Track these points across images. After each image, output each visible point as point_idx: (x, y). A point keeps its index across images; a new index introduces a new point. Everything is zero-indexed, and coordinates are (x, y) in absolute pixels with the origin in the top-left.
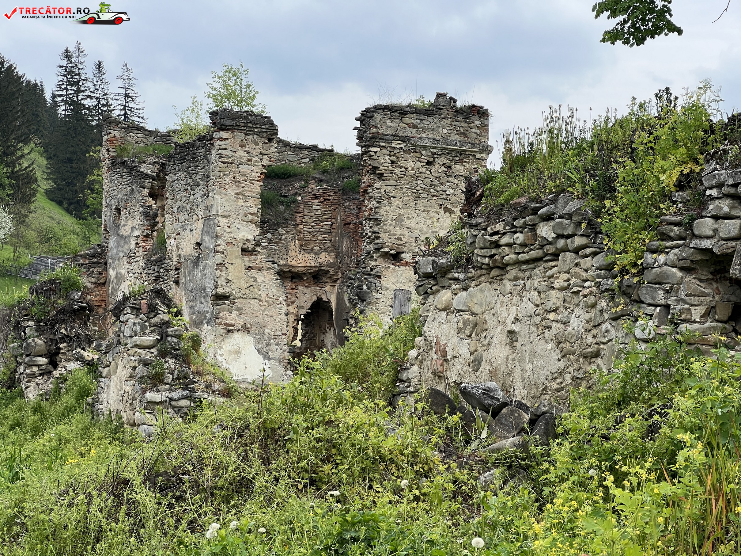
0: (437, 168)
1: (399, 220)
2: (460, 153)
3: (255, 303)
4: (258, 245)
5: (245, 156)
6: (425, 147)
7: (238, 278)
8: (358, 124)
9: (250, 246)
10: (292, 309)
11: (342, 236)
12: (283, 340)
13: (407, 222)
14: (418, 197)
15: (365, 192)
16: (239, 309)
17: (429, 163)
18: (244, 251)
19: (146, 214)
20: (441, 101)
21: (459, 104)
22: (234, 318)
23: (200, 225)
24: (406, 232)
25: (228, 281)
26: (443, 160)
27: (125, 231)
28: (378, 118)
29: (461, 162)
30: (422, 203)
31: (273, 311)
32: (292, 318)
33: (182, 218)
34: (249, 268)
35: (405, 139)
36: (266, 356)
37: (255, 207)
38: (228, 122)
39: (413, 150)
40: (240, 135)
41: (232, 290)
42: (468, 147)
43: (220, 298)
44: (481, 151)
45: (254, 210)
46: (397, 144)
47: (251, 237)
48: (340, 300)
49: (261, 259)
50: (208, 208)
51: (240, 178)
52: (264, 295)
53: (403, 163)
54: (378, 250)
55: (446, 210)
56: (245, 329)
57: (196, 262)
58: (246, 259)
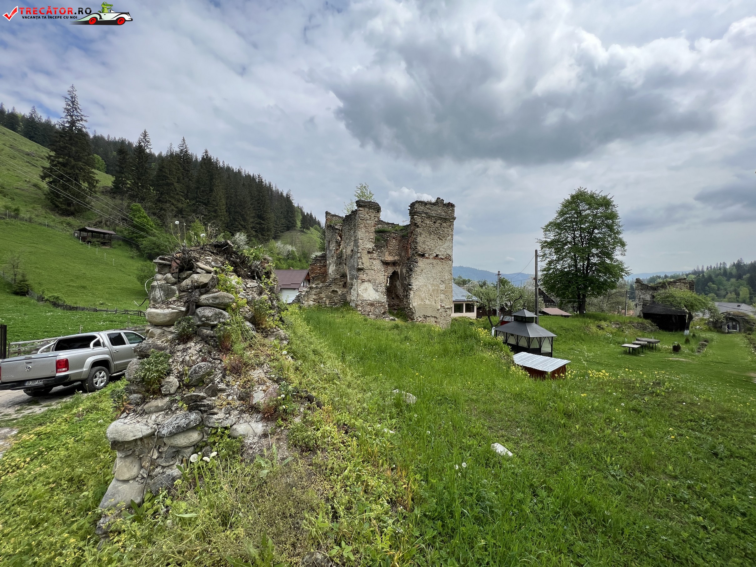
0: (437, 225)
1: (424, 242)
2: (445, 219)
3: (373, 272)
4: (373, 250)
5: (369, 217)
6: (433, 216)
7: (366, 262)
8: (409, 208)
9: (371, 250)
10: (386, 274)
11: (402, 251)
12: (383, 285)
13: (427, 243)
14: (430, 234)
15: (412, 232)
16: (367, 274)
17: (434, 222)
18: (369, 252)
19: (337, 242)
20: (439, 200)
21: (445, 202)
22: (364, 277)
23: (352, 243)
24: (426, 247)
25: (363, 263)
26: (439, 221)
27: (331, 248)
28: (417, 205)
29: (445, 222)
30: (432, 236)
31: (379, 274)
32: (386, 277)
33: (347, 242)
34: (371, 259)
35: (426, 213)
36: (377, 291)
37: (373, 236)
38: (362, 204)
39: (429, 217)
40: (367, 210)
41: (365, 266)
42: (448, 217)
43: (360, 270)
44: (452, 219)
45: (372, 237)
46: (423, 215)
47: (371, 247)
48: (401, 271)
49: (375, 255)
50: (355, 237)
51: (367, 225)
52: (376, 268)
53: (426, 222)
54: (417, 253)
55: (440, 239)
56: (369, 281)
57: (351, 257)
58: (369, 255)
